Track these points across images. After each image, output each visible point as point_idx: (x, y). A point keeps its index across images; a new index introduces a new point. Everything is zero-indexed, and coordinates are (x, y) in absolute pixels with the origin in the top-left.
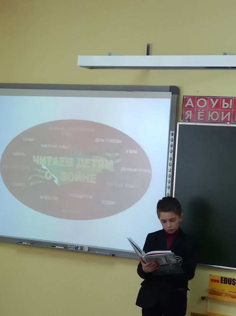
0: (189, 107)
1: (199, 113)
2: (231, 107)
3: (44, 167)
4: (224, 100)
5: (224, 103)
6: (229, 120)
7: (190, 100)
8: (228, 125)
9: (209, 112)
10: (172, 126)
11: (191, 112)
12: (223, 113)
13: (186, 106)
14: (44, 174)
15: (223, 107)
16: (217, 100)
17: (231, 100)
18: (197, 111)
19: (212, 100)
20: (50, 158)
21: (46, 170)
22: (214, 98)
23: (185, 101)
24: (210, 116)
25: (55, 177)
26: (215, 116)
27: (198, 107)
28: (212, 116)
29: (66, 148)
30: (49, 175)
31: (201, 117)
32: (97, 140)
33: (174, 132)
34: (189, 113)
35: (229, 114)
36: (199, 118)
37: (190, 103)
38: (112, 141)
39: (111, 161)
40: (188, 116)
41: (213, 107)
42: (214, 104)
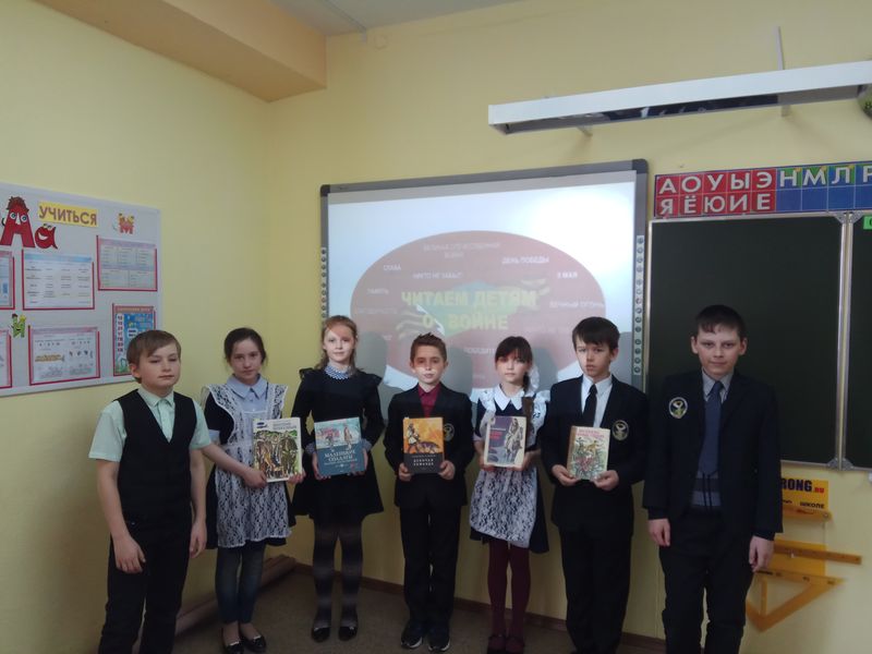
0: (667, 194)
1: (687, 202)
2: (747, 187)
3: (420, 309)
4: (733, 176)
5: (734, 181)
6: (745, 208)
7: (668, 181)
8: (744, 217)
9: (707, 199)
10: (640, 227)
11: (671, 201)
12: (732, 198)
13: (661, 192)
14: (421, 320)
15: (733, 187)
16: (720, 177)
17: (747, 176)
18: (683, 199)
19: (710, 177)
20: (429, 294)
21: (424, 314)
22: (715, 174)
23: (660, 181)
24: (708, 204)
25: (440, 324)
26: (717, 204)
27: (683, 192)
28: (711, 204)
29: (454, 276)
30: (428, 320)
31: (690, 209)
32: (506, 261)
33: (643, 237)
34: (667, 204)
35: (744, 198)
36: (686, 211)
37: (668, 186)
38: (532, 260)
39: (533, 293)
40: (666, 208)
41: (713, 189)
42: (715, 184)
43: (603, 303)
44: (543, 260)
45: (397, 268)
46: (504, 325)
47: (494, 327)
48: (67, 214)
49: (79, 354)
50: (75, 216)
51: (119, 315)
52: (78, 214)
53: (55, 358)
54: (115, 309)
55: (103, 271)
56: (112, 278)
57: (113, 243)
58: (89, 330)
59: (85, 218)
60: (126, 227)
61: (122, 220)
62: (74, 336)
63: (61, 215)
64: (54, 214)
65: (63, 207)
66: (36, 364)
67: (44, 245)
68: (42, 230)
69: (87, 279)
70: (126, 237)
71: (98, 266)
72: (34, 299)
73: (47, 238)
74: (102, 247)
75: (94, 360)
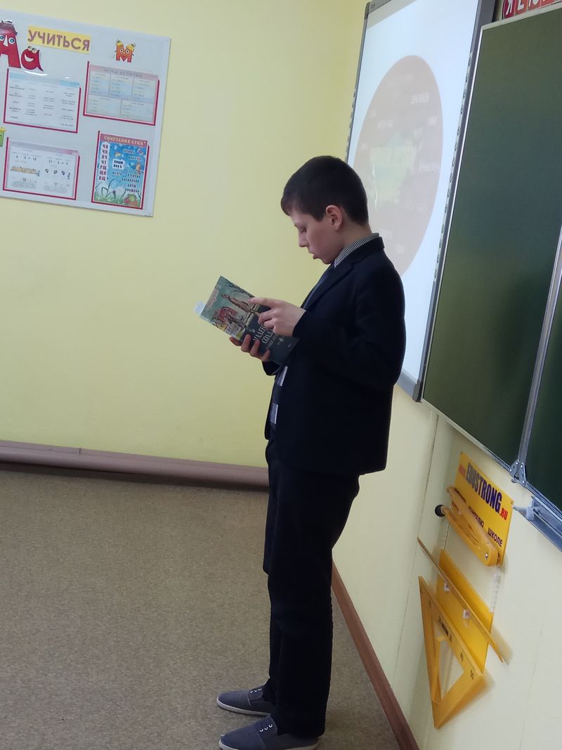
48: (57, 39)
49: (55, 172)
50: (65, 41)
51: (106, 143)
52: (69, 39)
53: (32, 171)
54: (101, 137)
55: (91, 97)
57: (106, 70)
58: (70, 152)
59: (77, 44)
60: (124, 54)
61: (119, 48)
63: (51, 39)
64: (43, 38)
65: (53, 31)
66: (10, 174)
67: (30, 66)
68: (28, 53)
69: (72, 103)
70: (123, 65)
72: (15, 114)
73: (33, 60)
74: (93, 74)
75: (72, 181)
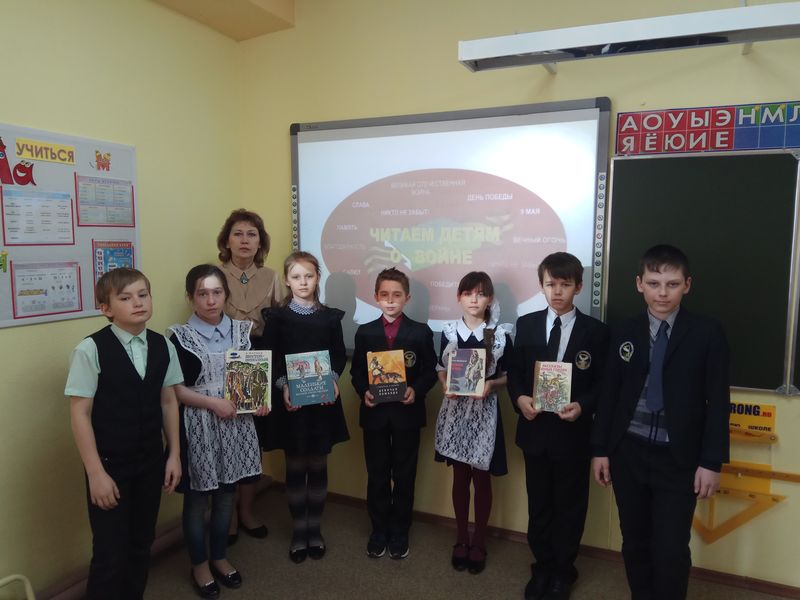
0: (630, 131)
1: (648, 139)
2: (706, 124)
3: (388, 244)
4: (693, 114)
5: (694, 119)
6: (704, 146)
7: (630, 119)
8: (703, 154)
9: (667, 136)
10: (602, 164)
11: (632, 138)
12: (692, 135)
13: (623, 130)
14: (389, 256)
15: (693, 125)
16: (681, 114)
17: (707, 113)
18: (644, 136)
19: (671, 115)
20: (396, 230)
21: (391, 249)
22: (676, 112)
23: (622, 118)
24: (669, 142)
25: (406, 259)
26: (677, 142)
27: (644, 130)
28: (671, 142)
29: (421, 213)
30: (396, 255)
31: (651, 146)
32: (471, 198)
33: (605, 174)
34: (628, 141)
35: (703, 136)
36: (647, 148)
37: (630, 124)
38: (496, 197)
39: (497, 229)
40: (627, 145)
41: (674, 127)
42: (676, 122)
43: (565, 237)
44: (508, 197)
45: (366, 205)
46: (468, 259)
47: (459, 262)
48: (44, 152)
49: (61, 288)
50: (52, 153)
51: (99, 250)
52: (56, 151)
53: (39, 292)
54: (95, 244)
55: (81, 207)
56: (91, 214)
57: (92, 180)
58: (70, 264)
59: (63, 155)
60: (103, 163)
61: (99, 157)
62: (55, 270)
63: (39, 152)
64: (31, 150)
65: (40, 144)
66: (19, 299)
67: (23, 181)
68: (20, 167)
69: (66, 215)
70: (103, 174)
71: (76, 203)
72: (13, 235)
73: (26, 175)
74: (80, 184)
75: (76, 293)
